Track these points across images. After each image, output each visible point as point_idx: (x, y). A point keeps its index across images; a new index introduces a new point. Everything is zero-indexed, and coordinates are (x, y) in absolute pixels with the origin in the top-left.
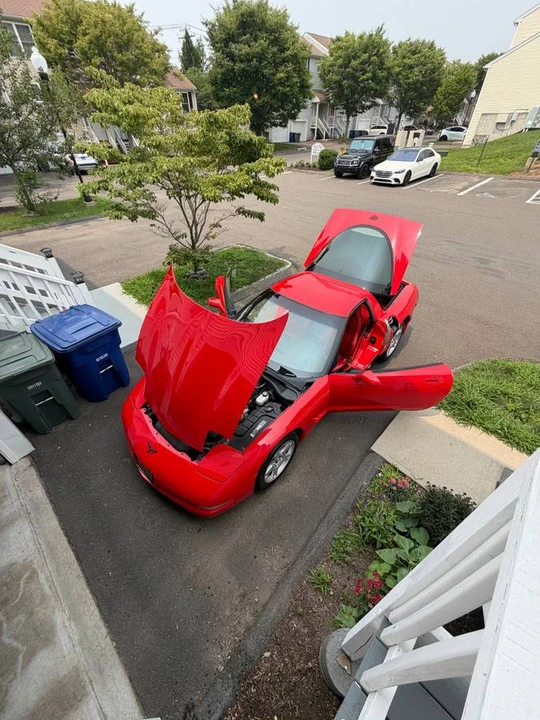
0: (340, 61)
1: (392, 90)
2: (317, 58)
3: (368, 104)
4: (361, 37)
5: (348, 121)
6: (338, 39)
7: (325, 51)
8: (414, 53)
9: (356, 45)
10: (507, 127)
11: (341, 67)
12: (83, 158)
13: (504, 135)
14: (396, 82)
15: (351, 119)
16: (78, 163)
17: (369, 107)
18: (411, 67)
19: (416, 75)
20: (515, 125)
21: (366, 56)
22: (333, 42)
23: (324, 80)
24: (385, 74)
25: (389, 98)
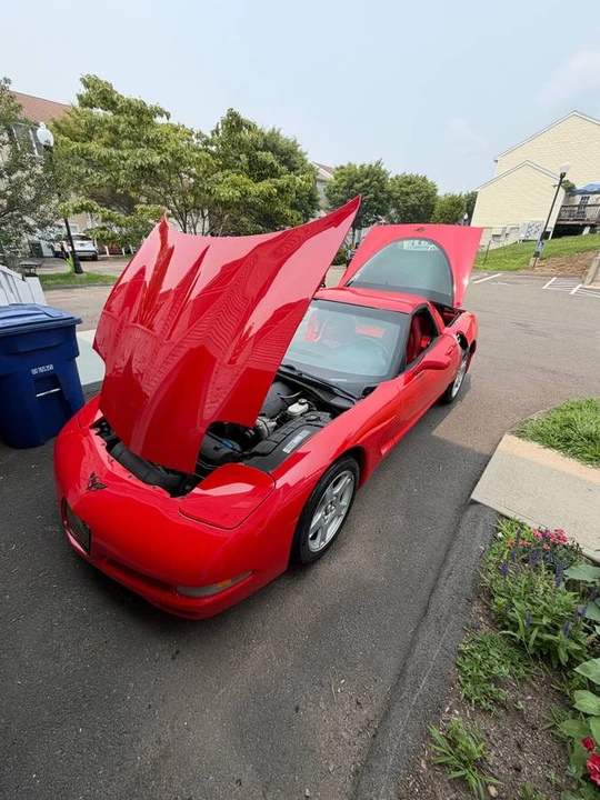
0: (344, 184)
1: (393, 211)
2: (321, 181)
3: (372, 220)
4: (362, 167)
5: (354, 235)
6: (342, 168)
7: (329, 176)
8: (409, 183)
9: (358, 172)
10: (502, 239)
11: (345, 188)
12: (82, 245)
13: (501, 245)
14: (396, 206)
15: (357, 231)
16: (76, 249)
17: (373, 223)
18: (407, 194)
19: (413, 200)
20: (509, 237)
21: (368, 181)
22: (337, 169)
23: (330, 198)
24: (385, 195)
25: (390, 217)
